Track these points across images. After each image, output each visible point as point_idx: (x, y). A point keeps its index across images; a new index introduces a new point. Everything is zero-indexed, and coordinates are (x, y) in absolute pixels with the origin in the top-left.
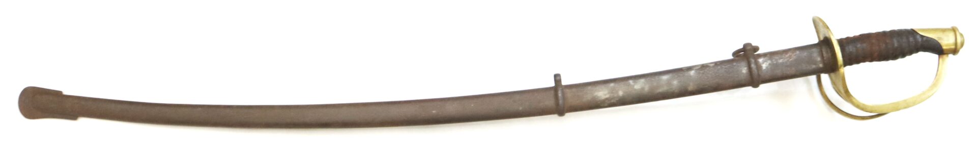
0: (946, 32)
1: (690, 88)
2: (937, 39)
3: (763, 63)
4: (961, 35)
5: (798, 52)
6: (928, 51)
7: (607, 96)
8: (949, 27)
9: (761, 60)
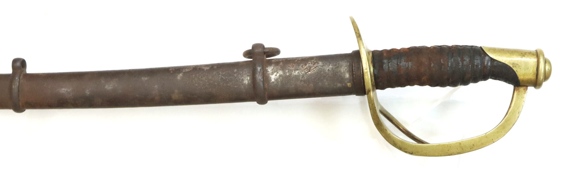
0: (524, 56)
1: (174, 96)
2: (511, 66)
3: (272, 74)
4: (546, 61)
5: (320, 63)
6: (500, 80)
7: (71, 94)
8: (533, 49)
9: (270, 69)
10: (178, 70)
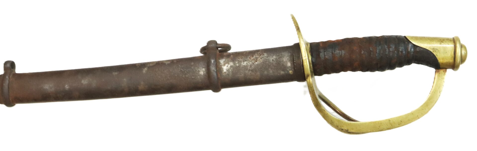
0: (442, 42)
1: (141, 87)
2: (432, 51)
3: (224, 65)
4: (462, 46)
5: (266, 55)
6: (422, 64)
7: (53, 89)
9: (222, 61)
10: (143, 65)
